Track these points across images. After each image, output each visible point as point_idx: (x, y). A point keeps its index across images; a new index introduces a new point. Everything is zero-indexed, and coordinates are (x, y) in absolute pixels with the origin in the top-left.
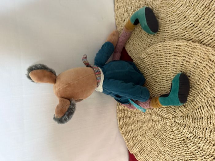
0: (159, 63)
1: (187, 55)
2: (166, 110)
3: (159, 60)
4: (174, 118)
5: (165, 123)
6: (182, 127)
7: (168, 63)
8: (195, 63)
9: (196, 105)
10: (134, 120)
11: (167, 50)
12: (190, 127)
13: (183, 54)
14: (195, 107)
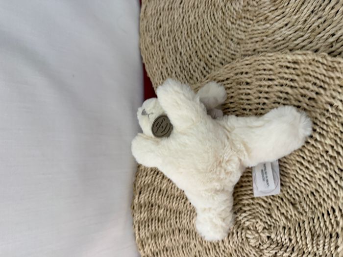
0: (242, 101)
1: (312, 84)
2: (249, 210)
3: (242, 94)
4: (267, 230)
5: (245, 239)
6: (285, 251)
7: (263, 102)
8: (331, 105)
9: (322, 202)
10: (171, 226)
11: (264, 72)
12: (304, 252)
13: (302, 81)
14: (320, 208)
